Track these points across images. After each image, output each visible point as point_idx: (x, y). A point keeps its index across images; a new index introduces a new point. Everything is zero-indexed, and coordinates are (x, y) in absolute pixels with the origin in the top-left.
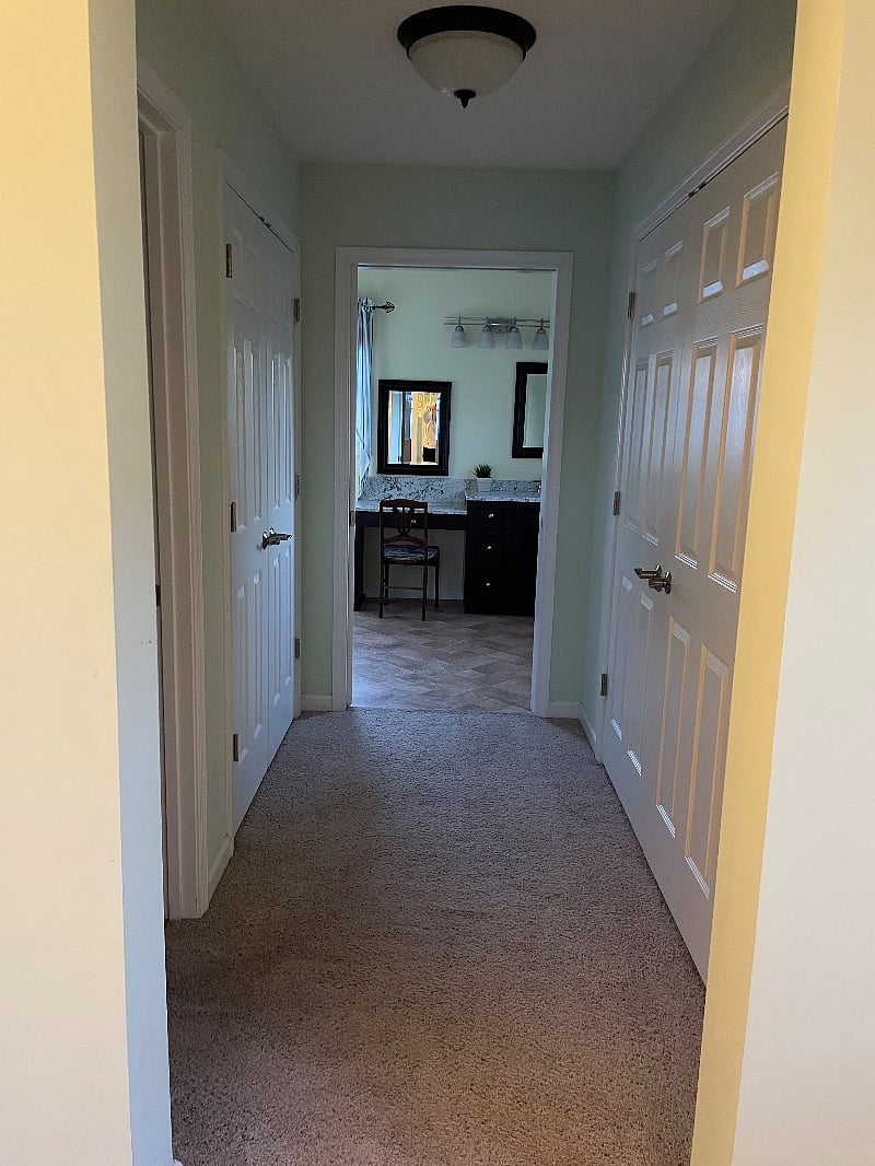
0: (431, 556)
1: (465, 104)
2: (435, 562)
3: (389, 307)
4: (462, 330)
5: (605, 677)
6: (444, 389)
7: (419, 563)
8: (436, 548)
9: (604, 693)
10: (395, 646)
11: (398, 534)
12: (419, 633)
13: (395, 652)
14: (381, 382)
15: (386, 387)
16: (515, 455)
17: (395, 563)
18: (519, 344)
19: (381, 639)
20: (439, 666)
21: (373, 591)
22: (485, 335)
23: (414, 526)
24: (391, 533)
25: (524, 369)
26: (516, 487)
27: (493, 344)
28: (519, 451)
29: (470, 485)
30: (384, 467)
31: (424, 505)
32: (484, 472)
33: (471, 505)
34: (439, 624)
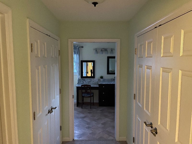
0: (92, 95)
1: (95, 6)
2: (93, 96)
3: (82, 47)
4: (96, 51)
5: (134, 138)
6: (93, 62)
7: (89, 97)
8: (93, 93)
9: (134, 142)
10: (85, 117)
11: (85, 91)
12: (90, 113)
13: (85, 119)
14: (81, 61)
15: (82, 62)
16: (108, 74)
17: (85, 97)
18: (108, 53)
19: (82, 115)
20: (94, 123)
21: (80, 101)
22: (101, 52)
23: (88, 89)
24: (84, 91)
25: (109, 58)
26: (108, 80)
27: (102, 53)
28: (108, 73)
29: (99, 80)
30: (82, 77)
31: (90, 85)
32: (102, 77)
33: (99, 85)
34: (94, 109)
